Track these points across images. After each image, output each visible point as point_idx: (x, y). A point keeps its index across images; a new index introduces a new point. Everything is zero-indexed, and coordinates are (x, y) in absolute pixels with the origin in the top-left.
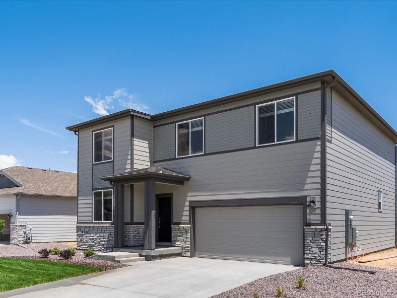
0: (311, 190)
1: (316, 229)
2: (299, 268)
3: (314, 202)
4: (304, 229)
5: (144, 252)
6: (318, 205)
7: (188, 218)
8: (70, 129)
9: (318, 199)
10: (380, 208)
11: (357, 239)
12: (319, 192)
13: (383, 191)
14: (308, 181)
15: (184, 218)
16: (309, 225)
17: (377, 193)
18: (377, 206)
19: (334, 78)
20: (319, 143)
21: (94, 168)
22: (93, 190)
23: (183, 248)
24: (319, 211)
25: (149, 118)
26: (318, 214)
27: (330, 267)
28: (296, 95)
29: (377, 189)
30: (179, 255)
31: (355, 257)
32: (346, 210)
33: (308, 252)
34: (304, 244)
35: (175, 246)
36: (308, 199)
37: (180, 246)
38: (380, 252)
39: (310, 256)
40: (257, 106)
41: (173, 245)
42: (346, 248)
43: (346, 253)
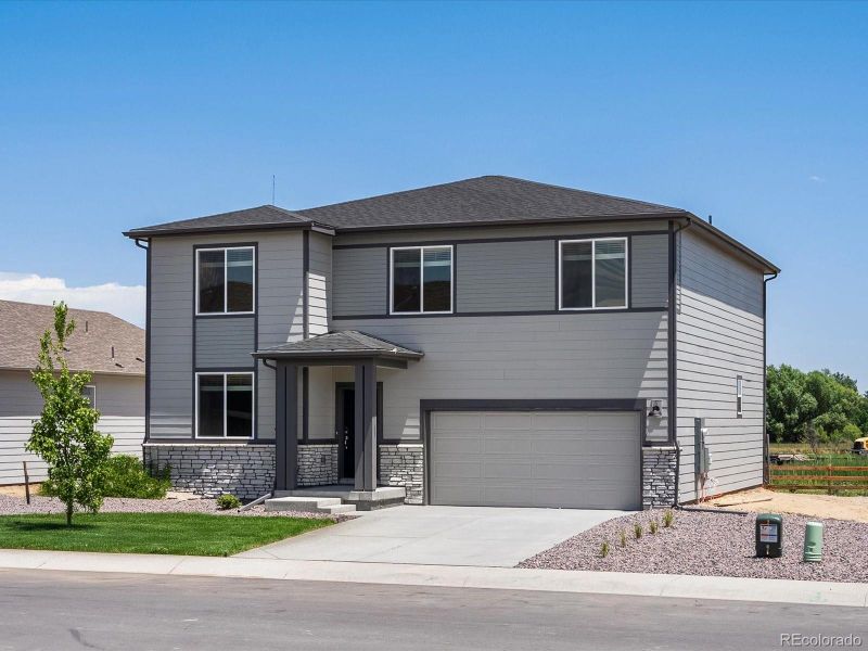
0: (651, 389)
1: (661, 451)
2: (634, 513)
3: (657, 408)
4: (642, 451)
5: (354, 496)
6: (665, 413)
7: (417, 432)
8: (136, 236)
9: (664, 403)
10: (739, 409)
11: (710, 467)
12: (665, 394)
13: (745, 376)
14: (647, 374)
15: (407, 431)
16: (649, 444)
17: (734, 382)
18: (735, 406)
19: (689, 219)
20: (666, 317)
21: (198, 325)
22: (195, 370)
23: (407, 489)
24: (665, 423)
25: (332, 232)
26: (665, 427)
27: (682, 509)
28: (629, 235)
29: (735, 375)
30: (400, 501)
31: (707, 499)
32: (696, 419)
33: (649, 487)
34: (642, 475)
35: (388, 486)
36: (648, 404)
37: (400, 484)
38: (740, 493)
39: (651, 494)
40: (560, 242)
41: (385, 483)
42: (696, 482)
43: (696, 490)
